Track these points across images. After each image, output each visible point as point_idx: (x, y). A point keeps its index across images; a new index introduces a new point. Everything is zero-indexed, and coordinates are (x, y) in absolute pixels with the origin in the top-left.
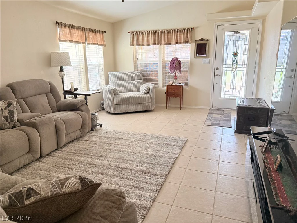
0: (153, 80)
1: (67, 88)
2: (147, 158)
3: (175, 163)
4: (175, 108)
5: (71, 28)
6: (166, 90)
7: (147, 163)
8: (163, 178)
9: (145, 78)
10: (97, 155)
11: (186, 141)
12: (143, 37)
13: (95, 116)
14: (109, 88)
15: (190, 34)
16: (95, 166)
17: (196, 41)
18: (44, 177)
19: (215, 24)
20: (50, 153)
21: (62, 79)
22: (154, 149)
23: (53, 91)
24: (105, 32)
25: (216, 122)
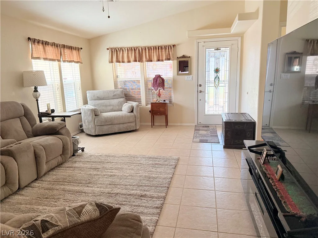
0: (136, 98)
1: (43, 110)
2: (141, 180)
3: (171, 183)
4: (160, 126)
5: (44, 44)
6: (150, 108)
7: (142, 186)
8: (161, 200)
9: (127, 97)
10: (84, 182)
11: (178, 160)
12: (123, 53)
13: (76, 139)
14: (88, 108)
15: (171, 51)
16: (84, 194)
17: (178, 58)
18: (27, 212)
19: (196, 41)
20: (29, 184)
21: (36, 100)
22: (146, 171)
23: (27, 114)
24: (81, 49)
25: (204, 139)
